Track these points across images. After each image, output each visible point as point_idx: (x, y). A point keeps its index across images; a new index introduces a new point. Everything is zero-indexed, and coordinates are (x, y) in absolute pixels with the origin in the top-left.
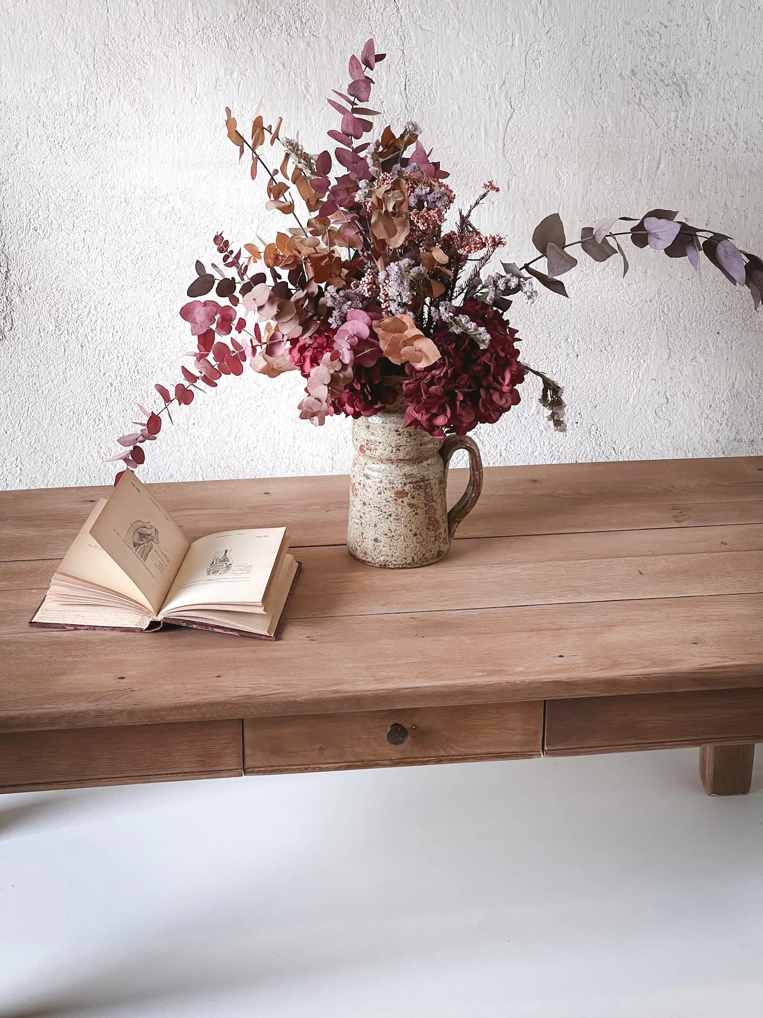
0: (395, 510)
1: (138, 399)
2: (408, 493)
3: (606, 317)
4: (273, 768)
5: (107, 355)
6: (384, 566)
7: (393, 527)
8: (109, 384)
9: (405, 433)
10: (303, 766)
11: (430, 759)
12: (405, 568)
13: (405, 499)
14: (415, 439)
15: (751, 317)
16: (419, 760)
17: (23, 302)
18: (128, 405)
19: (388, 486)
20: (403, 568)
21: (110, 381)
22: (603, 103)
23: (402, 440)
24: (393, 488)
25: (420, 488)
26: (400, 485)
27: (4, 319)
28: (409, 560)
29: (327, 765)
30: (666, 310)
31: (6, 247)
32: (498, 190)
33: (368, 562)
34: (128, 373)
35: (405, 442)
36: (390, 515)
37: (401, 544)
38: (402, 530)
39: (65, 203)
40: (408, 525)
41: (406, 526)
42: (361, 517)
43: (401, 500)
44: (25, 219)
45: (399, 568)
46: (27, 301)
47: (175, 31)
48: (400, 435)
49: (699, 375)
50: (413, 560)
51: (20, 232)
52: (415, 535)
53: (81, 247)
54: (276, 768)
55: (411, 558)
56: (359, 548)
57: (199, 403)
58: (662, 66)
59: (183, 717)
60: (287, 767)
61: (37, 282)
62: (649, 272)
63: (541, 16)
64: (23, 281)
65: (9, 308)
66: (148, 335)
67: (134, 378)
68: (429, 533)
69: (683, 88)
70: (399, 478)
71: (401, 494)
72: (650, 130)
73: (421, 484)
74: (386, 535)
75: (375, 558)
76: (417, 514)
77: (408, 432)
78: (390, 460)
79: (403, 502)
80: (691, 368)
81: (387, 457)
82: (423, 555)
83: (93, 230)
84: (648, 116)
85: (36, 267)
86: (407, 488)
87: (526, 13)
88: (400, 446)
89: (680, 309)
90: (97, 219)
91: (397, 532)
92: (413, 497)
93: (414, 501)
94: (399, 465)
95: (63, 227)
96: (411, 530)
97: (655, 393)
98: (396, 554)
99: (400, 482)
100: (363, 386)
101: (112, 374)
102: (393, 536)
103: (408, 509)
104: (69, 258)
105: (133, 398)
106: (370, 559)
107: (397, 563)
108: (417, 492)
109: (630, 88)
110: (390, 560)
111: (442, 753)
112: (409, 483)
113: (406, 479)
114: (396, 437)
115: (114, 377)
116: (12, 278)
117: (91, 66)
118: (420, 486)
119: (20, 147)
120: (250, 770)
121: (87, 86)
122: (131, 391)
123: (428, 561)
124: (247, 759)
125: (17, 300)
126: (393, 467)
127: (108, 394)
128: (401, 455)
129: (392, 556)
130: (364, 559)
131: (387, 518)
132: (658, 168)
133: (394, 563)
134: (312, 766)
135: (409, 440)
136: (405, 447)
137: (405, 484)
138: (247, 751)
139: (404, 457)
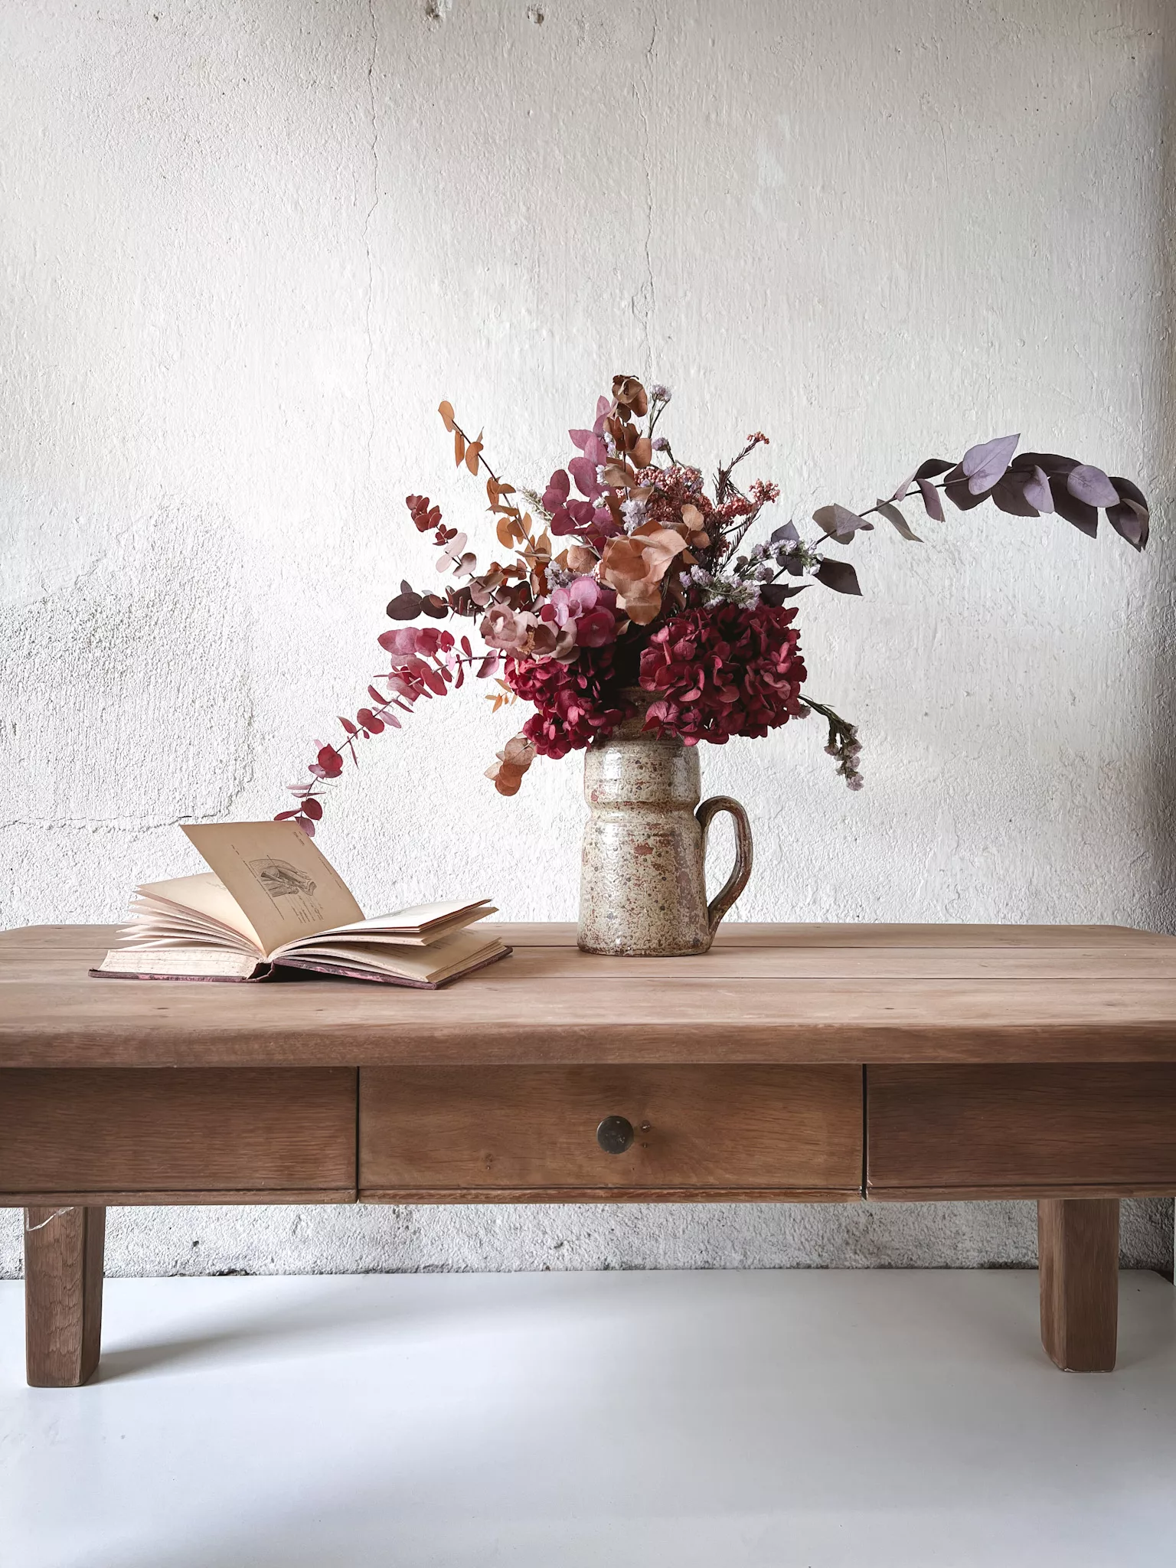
0: (635, 872)
1: (382, 864)
2: (652, 849)
3: (886, 797)
4: (408, 1192)
5: (351, 814)
6: (620, 953)
7: (632, 896)
8: (352, 847)
9: (649, 765)
10: (459, 1192)
11: (672, 1191)
12: (650, 956)
13: (648, 857)
14: (661, 775)
15: (1045, 804)
16: (653, 1191)
17: (265, 751)
18: (371, 871)
19: (626, 838)
20: (646, 956)
21: (354, 843)
22: (874, 566)
23: (645, 775)
24: (633, 841)
25: (669, 843)
26: (642, 837)
27: (244, 768)
28: (654, 944)
29: (499, 1192)
30: (951, 792)
31: (252, 691)
32: (767, 441)
33: (601, 950)
34: (373, 835)
35: (648, 778)
36: (629, 880)
37: (643, 920)
38: (644, 900)
39: (315, 648)
40: (653, 894)
41: (650, 895)
42: (592, 889)
43: (643, 857)
44: (273, 662)
45: (641, 955)
46: (270, 751)
47: (436, 478)
48: (641, 768)
49: (992, 867)
50: (660, 945)
51: (267, 676)
52: (662, 908)
53: (329, 695)
54: (414, 1191)
55: (656, 941)
56: (588, 933)
57: (448, 873)
58: (933, 531)
59: (233, 1058)
60: (432, 1192)
61: (281, 731)
62: (931, 750)
63: (806, 475)
64: (267, 729)
65: (250, 756)
66: (396, 795)
67: (379, 841)
68: (682, 910)
69: (956, 554)
70: (640, 828)
71: (643, 849)
72: (924, 598)
73: (670, 838)
74: (624, 907)
75: (608, 941)
76: (664, 879)
77: (652, 764)
78: (628, 804)
79: (645, 860)
80: (982, 860)
81: (625, 799)
82: (674, 939)
83: (343, 677)
84: (921, 581)
85: (281, 714)
86: (651, 842)
87: (791, 473)
88: (642, 783)
89: (968, 791)
90: (348, 666)
91: (638, 903)
92: (660, 855)
93: (660, 861)
94: (642, 812)
95: (313, 674)
96: (657, 901)
97: (945, 886)
98: (637, 934)
99: (642, 833)
100: (591, 683)
101: (356, 835)
102: (633, 909)
103: (654, 872)
104: (316, 706)
105: (377, 863)
106: (603, 945)
107: (638, 947)
108: (665, 848)
109: (901, 553)
110: (628, 943)
111: (694, 1180)
112: (654, 835)
113: (650, 829)
114: (637, 771)
115: (357, 839)
116: (255, 725)
117: (350, 508)
118: (669, 842)
119: (273, 587)
120: (368, 1193)
121: (345, 528)
122: (375, 855)
123: (680, 949)
124: (363, 1170)
125: (259, 749)
126: (634, 814)
127: (350, 859)
128: (643, 795)
129: (632, 936)
130: (595, 946)
131: (625, 884)
132: (934, 637)
133: (634, 947)
134: (473, 1192)
135: (653, 776)
136: (648, 785)
137: (649, 837)
138: (365, 1155)
139: (648, 799)
